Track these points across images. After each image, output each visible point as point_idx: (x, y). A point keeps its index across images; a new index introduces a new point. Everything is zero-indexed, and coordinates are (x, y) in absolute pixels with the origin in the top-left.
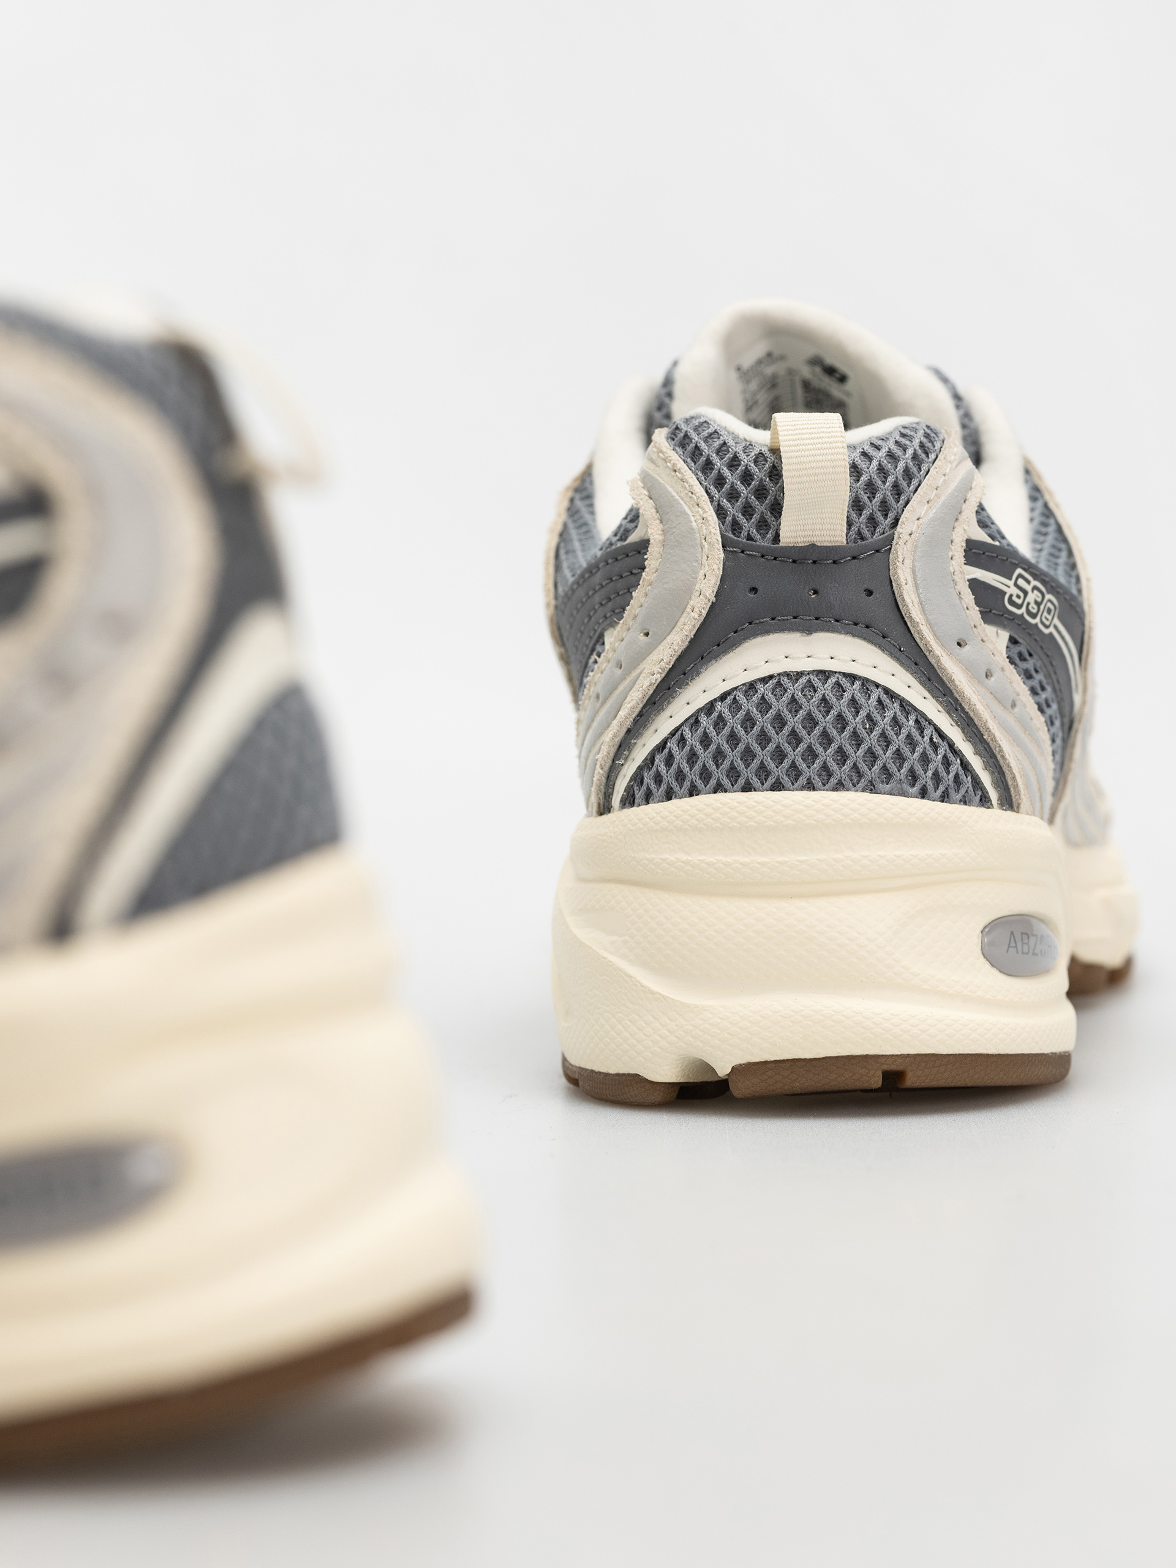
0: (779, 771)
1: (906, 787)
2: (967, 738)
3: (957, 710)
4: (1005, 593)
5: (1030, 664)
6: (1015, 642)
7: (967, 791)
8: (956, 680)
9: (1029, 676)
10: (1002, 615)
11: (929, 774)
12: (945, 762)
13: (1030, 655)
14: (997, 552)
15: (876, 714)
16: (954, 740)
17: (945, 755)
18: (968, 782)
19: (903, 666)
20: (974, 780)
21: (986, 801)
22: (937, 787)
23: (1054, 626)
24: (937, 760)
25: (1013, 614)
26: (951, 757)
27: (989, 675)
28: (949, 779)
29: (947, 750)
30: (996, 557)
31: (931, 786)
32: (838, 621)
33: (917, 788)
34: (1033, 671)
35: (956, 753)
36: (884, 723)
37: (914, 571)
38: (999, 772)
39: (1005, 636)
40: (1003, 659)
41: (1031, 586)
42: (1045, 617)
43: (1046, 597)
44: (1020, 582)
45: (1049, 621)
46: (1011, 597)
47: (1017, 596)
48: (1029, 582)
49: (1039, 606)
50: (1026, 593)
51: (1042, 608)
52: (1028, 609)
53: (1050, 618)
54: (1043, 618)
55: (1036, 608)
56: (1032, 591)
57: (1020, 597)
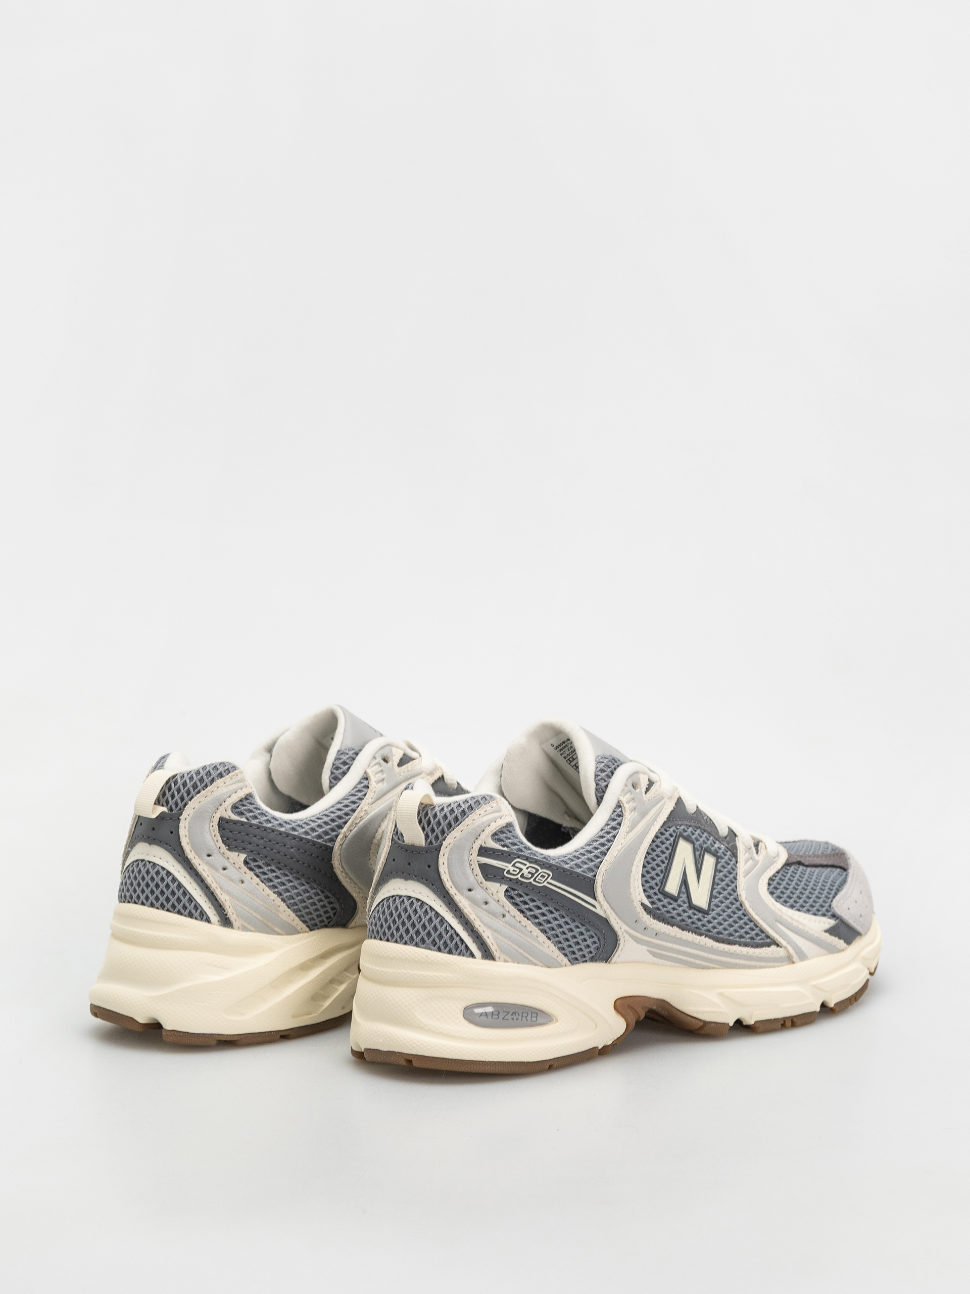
0: (406, 938)
1: (432, 947)
2: (465, 929)
3: (461, 917)
4: (505, 870)
5: (526, 898)
6: (514, 890)
7: (461, 950)
8: (461, 905)
9: (525, 903)
10: (503, 878)
11: (442, 942)
12: (452, 938)
13: (527, 895)
14: (503, 852)
15: (422, 916)
16: (456, 930)
17: (452, 935)
18: (463, 947)
19: (439, 897)
20: (467, 947)
21: (472, 955)
22: (445, 948)
23: (548, 882)
24: (446, 937)
25: (510, 878)
26: (455, 936)
27: (486, 903)
28: (451, 945)
29: (453, 933)
30: (502, 854)
31: (442, 947)
32: (416, 877)
33: (436, 947)
34: (529, 902)
35: (458, 935)
36: (425, 920)
37: (448, 860)
38: (482, 944)
39: (505, 887)
40: (500, 897)
41: (527, 866)
42: (539, 879)
43: (540, 871)
44: (517, 865)
45: (542, 880)
46: (509, 871)
47: (514, 870)
48: (525, 865)
49: (533, 875)
50: (521, 870)
51: (536, 875)
52: (522, 876)
53: (544, 880)
54: (537, 879)
55: (530, 876)
56: (527, 868)
57: (516, 871)
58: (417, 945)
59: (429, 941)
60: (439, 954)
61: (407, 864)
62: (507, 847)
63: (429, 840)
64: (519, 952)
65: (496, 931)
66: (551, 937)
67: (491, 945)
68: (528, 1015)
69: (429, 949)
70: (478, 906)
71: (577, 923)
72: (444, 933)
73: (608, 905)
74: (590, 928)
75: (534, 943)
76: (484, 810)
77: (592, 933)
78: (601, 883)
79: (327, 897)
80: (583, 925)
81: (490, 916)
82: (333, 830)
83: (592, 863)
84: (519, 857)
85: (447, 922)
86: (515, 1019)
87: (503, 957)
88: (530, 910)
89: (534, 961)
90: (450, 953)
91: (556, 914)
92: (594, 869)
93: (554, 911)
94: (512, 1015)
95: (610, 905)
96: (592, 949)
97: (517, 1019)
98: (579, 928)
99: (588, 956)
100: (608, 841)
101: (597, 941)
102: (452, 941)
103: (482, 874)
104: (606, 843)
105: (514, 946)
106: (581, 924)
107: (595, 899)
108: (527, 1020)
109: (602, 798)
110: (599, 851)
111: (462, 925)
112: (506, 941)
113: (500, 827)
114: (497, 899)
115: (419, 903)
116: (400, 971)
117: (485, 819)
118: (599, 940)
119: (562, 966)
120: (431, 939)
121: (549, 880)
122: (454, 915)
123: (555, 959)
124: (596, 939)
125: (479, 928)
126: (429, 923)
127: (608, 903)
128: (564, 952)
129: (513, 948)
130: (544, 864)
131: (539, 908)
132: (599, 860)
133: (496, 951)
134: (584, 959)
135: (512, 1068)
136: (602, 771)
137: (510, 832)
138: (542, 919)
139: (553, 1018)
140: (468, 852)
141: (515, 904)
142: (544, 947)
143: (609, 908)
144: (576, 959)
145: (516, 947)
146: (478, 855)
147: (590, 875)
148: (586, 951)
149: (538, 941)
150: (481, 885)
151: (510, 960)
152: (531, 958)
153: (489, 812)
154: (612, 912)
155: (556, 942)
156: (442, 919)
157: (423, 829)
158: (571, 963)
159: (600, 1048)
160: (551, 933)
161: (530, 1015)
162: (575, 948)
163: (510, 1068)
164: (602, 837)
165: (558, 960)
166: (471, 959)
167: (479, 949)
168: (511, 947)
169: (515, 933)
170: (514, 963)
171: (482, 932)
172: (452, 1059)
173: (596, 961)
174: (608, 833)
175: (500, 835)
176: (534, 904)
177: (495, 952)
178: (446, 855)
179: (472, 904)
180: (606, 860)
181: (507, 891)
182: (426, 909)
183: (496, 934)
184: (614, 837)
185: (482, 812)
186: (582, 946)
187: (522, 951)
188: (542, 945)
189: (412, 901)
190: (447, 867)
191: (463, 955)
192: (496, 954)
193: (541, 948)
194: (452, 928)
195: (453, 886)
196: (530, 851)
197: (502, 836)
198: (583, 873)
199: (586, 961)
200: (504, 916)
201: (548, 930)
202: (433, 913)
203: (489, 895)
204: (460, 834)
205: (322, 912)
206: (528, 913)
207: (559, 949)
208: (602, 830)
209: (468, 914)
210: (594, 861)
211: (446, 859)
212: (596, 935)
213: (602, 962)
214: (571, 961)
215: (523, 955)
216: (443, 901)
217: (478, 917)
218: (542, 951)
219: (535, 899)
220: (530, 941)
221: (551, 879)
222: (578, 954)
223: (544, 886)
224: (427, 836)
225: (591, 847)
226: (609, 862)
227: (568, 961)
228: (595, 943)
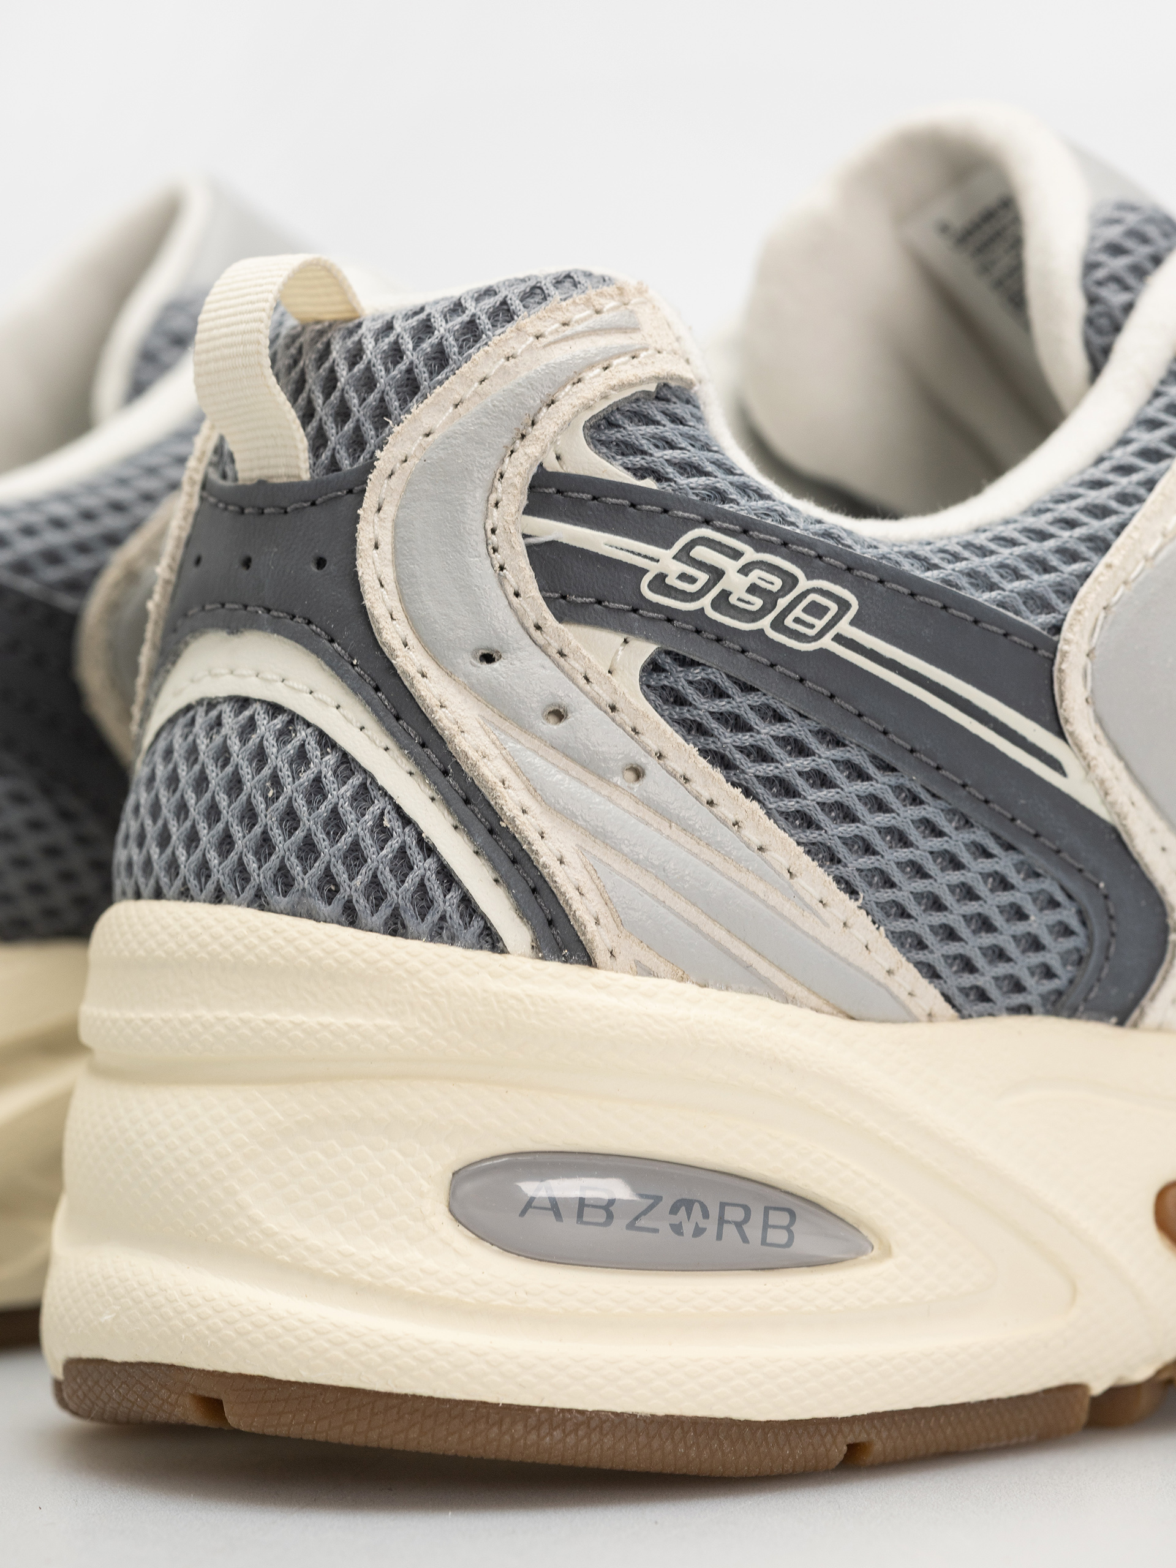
0: (221, 874)
2: (461, 825)
3: (445, 773)
4: (645, 571)
5: (740, 704)
6: (685, 662)
7: (443, 918)
8: (444, 719)
9: (739, 724)
10: (635, 610)
11: (358, 881)
12: (402, 863)
13: (746, 688)
14: (634, 498)
15: (285, 773)
16: (422, 826)
17: (402, 851)
18: (447, 903)
19: (355, 691)
20: (466, 900)
21: (491, 940)
22: (376, 907)
23: (839, 639)
24: (379, 858)
25: (668, 608)
26: (415, 854)
27: (559, 715)
28: (399, 893)
29: (411, 841)
30: (633, 505)
31: (362, 905)
32: (269, 611)
33: (337, 906)
34: (753, 718)
35: (429, 850)
36: (294, 788)
37: (396, 526)
38: (534, 890)
39: (644, 650)
40: (622, 689)
41: (743, 561)
42: (797, 620)
43: (804, 584)
44: (701, 553)
45: (812, 626)
46: (661, 577)
47: (683, 577)
48: (736, 555)
49: (770, 599)
50: (717, 574)
51: (783, 603)
52: (722, 601)
53: (820, 624)
54: (789, 622)
55: (757, 603)
56: (745, 570)
57: (692, 580)
58: (259, 901)
59: (305, 879)
60: (348, 933)
61: (237, 564)
62: (659, 478)
63: (325, 456)
64: (707, 936)
65: (598, 834)
66: (859, 882)
67: (572, 894)
68: (747, 1219)
69: (311, 916)
70: (525, 728)
71: (979, 836)
72: (369, 842)
73: (1119, 766)
74: (1040, 863)
75: (775, 899)
76: (561, 317)
77: (1048, 885)
78: (1083, 659)
79: (66, 816)
80: (1009, 847)
81: (575, 770)
82: (82, 548)
83: (1046, 577)
84: (707, 522)
85: (385, 794)
86: (688, 1228)
87: (630, 949)
88: (761, 755)
89: (781, 980)
90: (394, 933)
91: (881, 784)
92: (1054, 599)
93: (871, 770)
94: (674, 1210)
95: (1128, 767)
96: (1052, 958)
97: (698, 1232)
98: (987, 854)
99: (1036, 987)
100: (1126, 499)
101: (1074, 923)
102: (406, 875)
103: (541, 589)
104: (1114, 505)
105: (680, 905)
106: (997, 837)
107: (1060, 733)
108: (745, 1240)
109: (1106, 351)
110: (1078, 532)
111: (448, 804)
112: (647, 882)
113: (627, 393)
114: (607, 699)
115: (279, 722)
116: (188, 1015)
117: (561, 354)
118: (1084, 923)
119: (915, 1020)
120: (318, 868)
121: (844, 627)
122: (417, 764)
123: (879, 984)
124: (1068, 915)
125: (522, 821)
126: (309, 802)
127: (1120, 756)
128: (922, 956)
129: (678, 915)
130: (820, 557)
131: (800, 749)
132: (1077, 567)
133: (597, 923)
134: (1018, 999)
135: (669, 1446)
136: (1115, 250)
137: (676, 420)
138: (813, 797)
139: (873, 1240)
140: (480, 494)
141: (693, 729)
142: (827, 925)
143: (1124, 775)
144: (983, 996)
145: (692, 913)
146: (528, 511)
147: (1038, 621)
148: (1022, 965)
149: (796, 895)
150: (536, 634)
151: (661, 966)
152: (763, 967)
153: (579, 328)
154: (1138, 796)
155: (881, 906)
156: (363, 785)
157: (307, 415)
158: (959, 1011)
159: (1098, 1388)
160: (854, 863)
161: (757, 1217)
162: (973, 945)
163: (656, 1444)
164: (1098, 484)
165: (895, 989)
166: (485, 956)
167: (523, 912)
168: (669, 909)
169: (689, 851)
170: (682, 979)
171: (533, 836)
172: (389, 1395)
173: (1072, 1013)
174: (1125, 470)
175: (630, 428)
176: (780, 729)
177: (591, 927)
178: (389, 510)
179: (497, 720)
180: (1109, 566)
181: (653, 667)
182: (303, 746)
183: (598, 850)
184: (1150, 484)
185: (550, 328)
186: (1006, 935)
187: (720, 934)
188: (815, 913)
189: (252, 718)
190: (390, 557)
191: (452, 940)
192: (598, 938)
193: (808, 924)
194: (406, 821)
195: (412, 641)
196: (761, 503)
197: (637, 432)
198: (1001, 610)
199: (1026, 1010)
200: (638, 773)
201: (842, 851)
202: (331, 759)
203: (573, 680)
204: (452, 419)
205: (45, 871)
206: (753, 769)
207: (899, 939)
208: (1100, 460)
209: (471, 753)
210: (1055, 569)
211: (389, 525)
212: (1070, 897)
213: (1100, 1019)
214: (959, 999)
215: (727, 952)
216: (368, 703)
217: (518, 770)
218: (816, 940)
219: (784, 710)
220: (760, 888)
221: (853, 623)
222: (987, 976)
223: (824, 653)
224: (318, 442)
225: (1049, 516)
226: (1122, 575)
227: (942, 999)
228: (1066, 931)
